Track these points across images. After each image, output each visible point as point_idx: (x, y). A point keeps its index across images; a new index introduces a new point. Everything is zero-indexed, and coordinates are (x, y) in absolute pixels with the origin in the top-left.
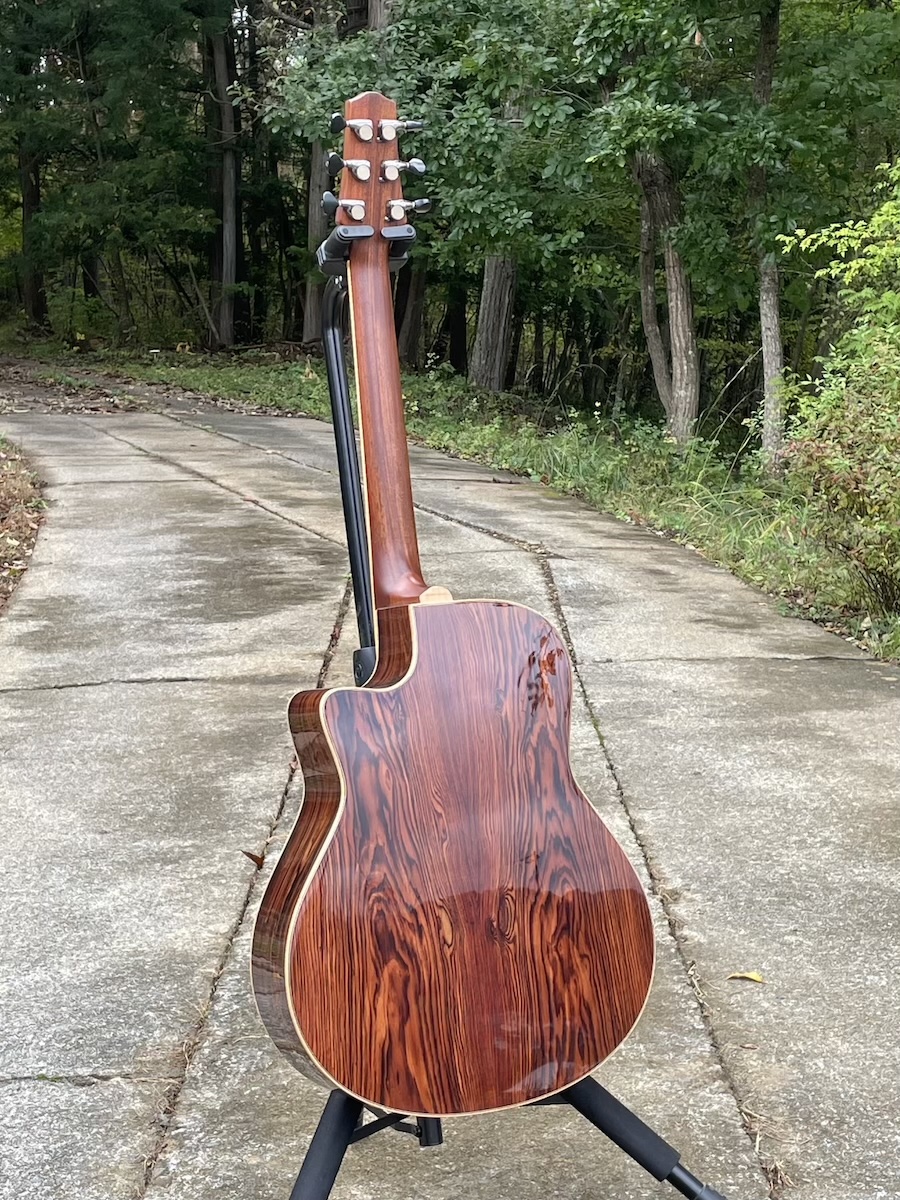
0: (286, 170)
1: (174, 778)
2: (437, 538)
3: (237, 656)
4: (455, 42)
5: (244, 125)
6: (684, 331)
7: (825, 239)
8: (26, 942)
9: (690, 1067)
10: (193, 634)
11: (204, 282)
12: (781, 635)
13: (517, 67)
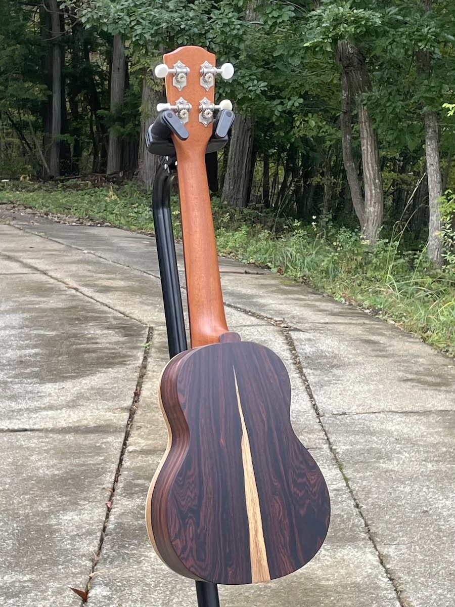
0: (96, 58)
3: (64, 410)
5: (66, 27)
6: (372, 166)
10: (31, 392)
11: (39, 133)
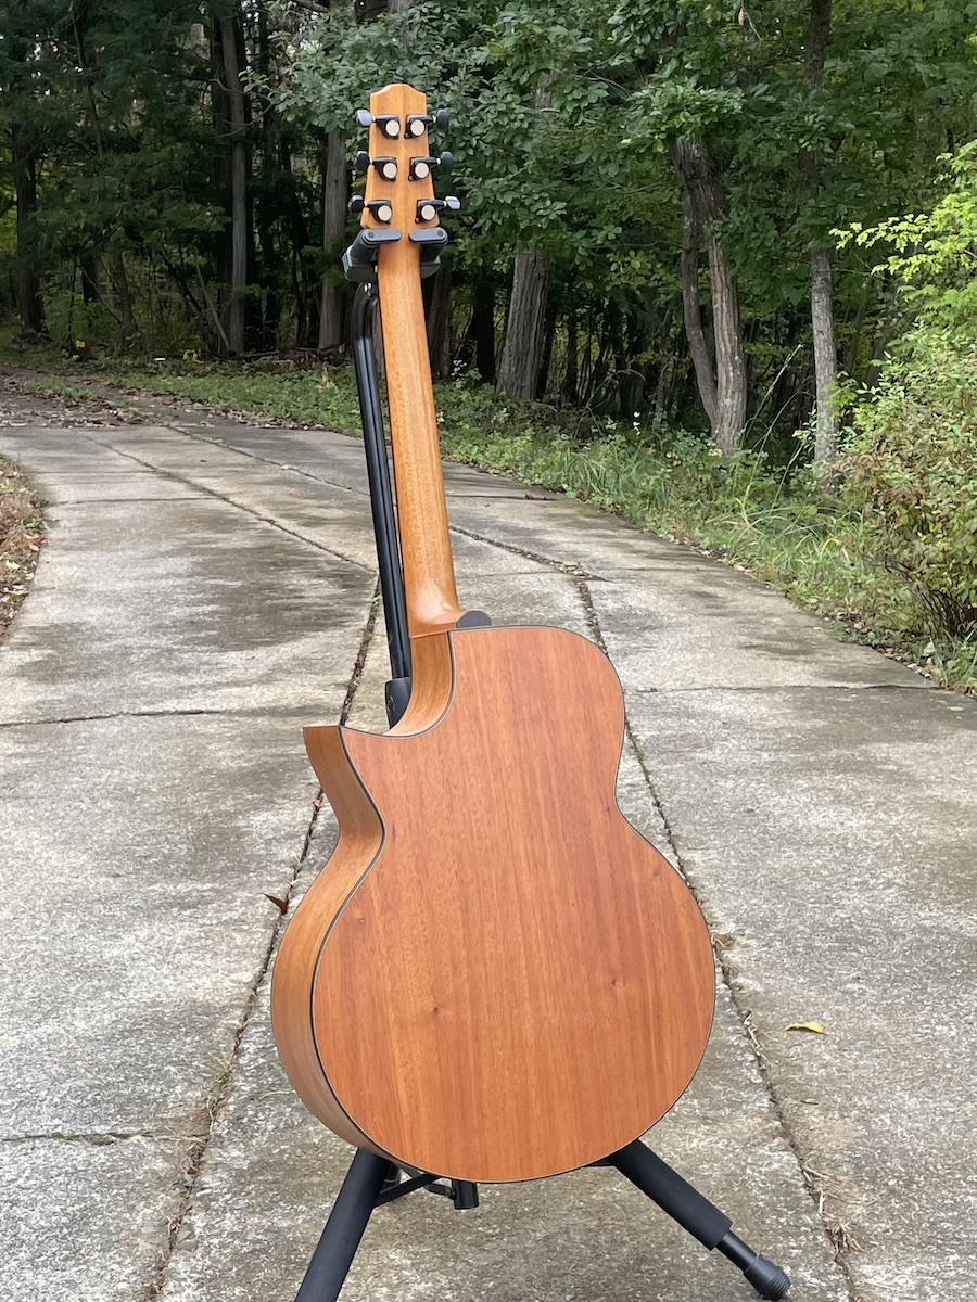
0: (300, 164)
1: (189, 817)
2: (467, 560)
3: (254, 686)
4: (481, 26)
5: (254, 115)
6: (730, 335)
7: (883, 234)
8: (37, 993)
9: (747, 1124)
10: (207, 663)
11: (212, 284)
12: (837, 662)
13: (548, 51)
